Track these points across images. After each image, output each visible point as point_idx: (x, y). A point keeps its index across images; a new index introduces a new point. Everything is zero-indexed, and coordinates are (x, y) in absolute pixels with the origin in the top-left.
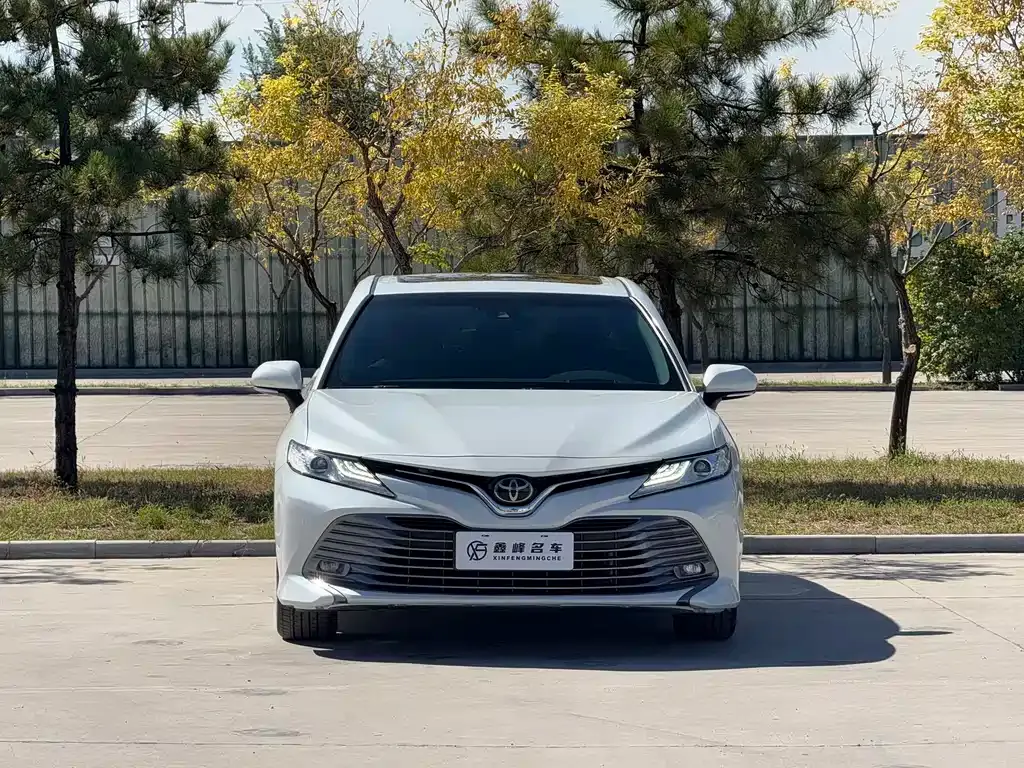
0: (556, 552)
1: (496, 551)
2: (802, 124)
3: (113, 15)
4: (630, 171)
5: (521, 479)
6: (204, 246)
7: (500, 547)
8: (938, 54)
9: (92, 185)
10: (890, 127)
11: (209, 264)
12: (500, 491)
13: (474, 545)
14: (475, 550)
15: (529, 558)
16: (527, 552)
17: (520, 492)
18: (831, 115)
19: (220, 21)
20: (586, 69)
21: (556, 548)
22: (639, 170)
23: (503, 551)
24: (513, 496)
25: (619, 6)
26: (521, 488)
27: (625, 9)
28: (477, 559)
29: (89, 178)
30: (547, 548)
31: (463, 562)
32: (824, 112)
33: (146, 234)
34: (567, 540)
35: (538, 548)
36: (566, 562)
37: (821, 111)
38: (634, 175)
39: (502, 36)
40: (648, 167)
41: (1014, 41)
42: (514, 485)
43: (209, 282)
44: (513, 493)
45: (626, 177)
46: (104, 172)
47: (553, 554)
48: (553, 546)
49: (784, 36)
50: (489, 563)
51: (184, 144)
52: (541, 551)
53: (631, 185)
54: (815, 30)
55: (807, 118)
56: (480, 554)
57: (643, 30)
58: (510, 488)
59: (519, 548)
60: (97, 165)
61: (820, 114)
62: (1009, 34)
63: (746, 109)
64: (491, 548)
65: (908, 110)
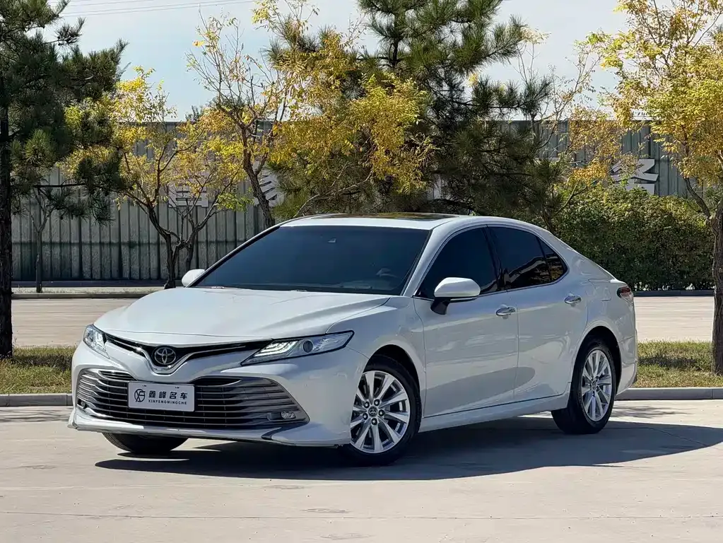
0: (184, 398)
1: (150, 396)
2: (502, 114)
3: (39, 36)
4: (418, 145)
5: (170, 348)
6: (102, 194)
7: (152, 394)
8: (617, 69)
9: (35, 152)
10: (544, 117)
11: (105, 207)
12: (158, 356)
13: (139, 391)
14: (139, 395)
15: (169, 402)
16: (167, 398)
17: (168, 357)
18: (523, 109)
19: (120, 41)
20: (393, 77)
21: (184, 396)
22: (424, 144)
23: (154, 397)
24: (164, 359)
25: (382, 34)
26: (169, 355)
27: (386, 37)
28: (140, 401)
29: (33, 148)
30: (178, 396)
31: (133, 404)
32: (518, 107)
33: (62, 186)
34: (190, 391)
35: (173, 395)
36: (189, 406)
37: (515, 106)
38: (421, 148)
39: (330, 54)
40: (430, 143)
41: (666, 61)
42: (165, 353)
43: (105, 219)
44: (164, 357)
45: (416, 149)
46: (43, 144)
47: (182, 400)
48: (182, 394)
49: (489, 56)
50: (147, 404)
51: (85, 125)
52: (175, 397)
53: (418, 155)
54: (509, 52)
55: (505, 110)
56: (141, 398)
57: (396, 50)
58: (163, 355)
59: (163, 395)
60: (39, 139)
61: (515, 109)
62: (664, 57)
63: (465, 104)
64: (147, 395)
65: (557, 106)
